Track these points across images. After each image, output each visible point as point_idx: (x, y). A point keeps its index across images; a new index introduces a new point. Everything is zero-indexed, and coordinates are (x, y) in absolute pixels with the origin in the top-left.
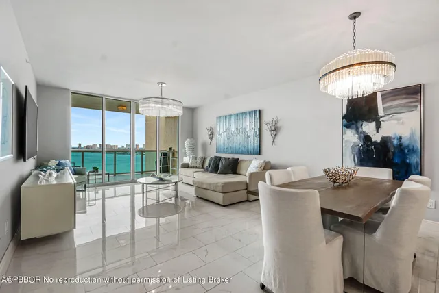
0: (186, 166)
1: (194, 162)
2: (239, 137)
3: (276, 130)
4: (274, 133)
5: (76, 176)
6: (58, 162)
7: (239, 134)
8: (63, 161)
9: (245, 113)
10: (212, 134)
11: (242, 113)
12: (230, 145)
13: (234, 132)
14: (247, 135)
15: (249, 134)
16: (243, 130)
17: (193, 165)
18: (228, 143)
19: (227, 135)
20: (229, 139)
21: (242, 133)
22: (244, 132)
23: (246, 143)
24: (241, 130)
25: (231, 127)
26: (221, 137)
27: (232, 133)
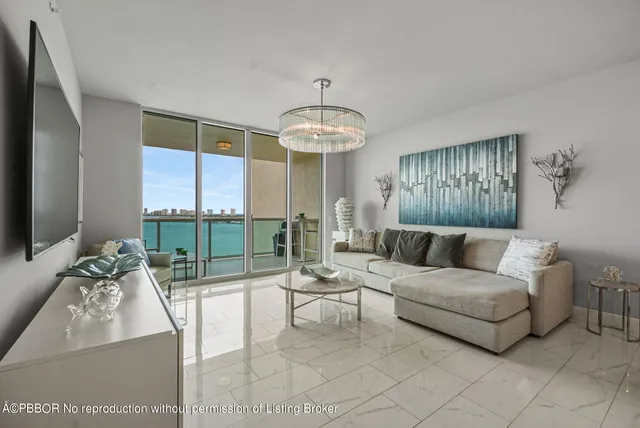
0: (342, 248)
1: (359, 240)
2: (457, 192)
3: (567, 174)
4: (563, 182)
5: (154, 270)
6: (121, 244)
7: (458, 186)
8: (129, 242)
9: (475, 145)
10: (390, 188)
11: (467, 146)
12: (435, 209)
13: (445, 184)
14: (481, 189)
15: (485, 187)
16: (469, 178)
17: (356, 247)
18: (429, 204)
19: (426, 189)
20: (431, 197)
21: (467, 185)
22: (471, 183)
23: (477, 204)
24: (463, 179)
25: (436, 173)
26: (412, 193)
27: (440, 185)
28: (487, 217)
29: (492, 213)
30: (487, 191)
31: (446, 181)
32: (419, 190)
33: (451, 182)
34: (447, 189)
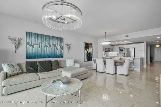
12: (43, 53)
13: (46, 46)
14: (56, 48)
15: (57, 48)
16: (53, 45)
17: (14, 73)
18: (41, 52)
19: (39, 47)
20: (42, 49)
21: (53, 47)
22: (54, 47)
23: (55, 52)
24: (52, 45)
25: (43, 42)
26: (33, 47)
27: (45, 46)
28: (58, 55)
29: (59, 54)
30: (58, 49)
31: (47, 45)
32: (36, 46)
33: (48, 46)
34: (47, 47)
